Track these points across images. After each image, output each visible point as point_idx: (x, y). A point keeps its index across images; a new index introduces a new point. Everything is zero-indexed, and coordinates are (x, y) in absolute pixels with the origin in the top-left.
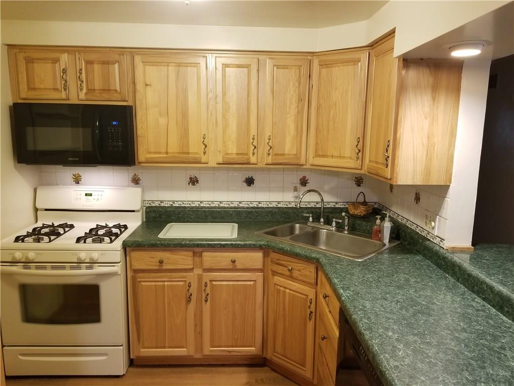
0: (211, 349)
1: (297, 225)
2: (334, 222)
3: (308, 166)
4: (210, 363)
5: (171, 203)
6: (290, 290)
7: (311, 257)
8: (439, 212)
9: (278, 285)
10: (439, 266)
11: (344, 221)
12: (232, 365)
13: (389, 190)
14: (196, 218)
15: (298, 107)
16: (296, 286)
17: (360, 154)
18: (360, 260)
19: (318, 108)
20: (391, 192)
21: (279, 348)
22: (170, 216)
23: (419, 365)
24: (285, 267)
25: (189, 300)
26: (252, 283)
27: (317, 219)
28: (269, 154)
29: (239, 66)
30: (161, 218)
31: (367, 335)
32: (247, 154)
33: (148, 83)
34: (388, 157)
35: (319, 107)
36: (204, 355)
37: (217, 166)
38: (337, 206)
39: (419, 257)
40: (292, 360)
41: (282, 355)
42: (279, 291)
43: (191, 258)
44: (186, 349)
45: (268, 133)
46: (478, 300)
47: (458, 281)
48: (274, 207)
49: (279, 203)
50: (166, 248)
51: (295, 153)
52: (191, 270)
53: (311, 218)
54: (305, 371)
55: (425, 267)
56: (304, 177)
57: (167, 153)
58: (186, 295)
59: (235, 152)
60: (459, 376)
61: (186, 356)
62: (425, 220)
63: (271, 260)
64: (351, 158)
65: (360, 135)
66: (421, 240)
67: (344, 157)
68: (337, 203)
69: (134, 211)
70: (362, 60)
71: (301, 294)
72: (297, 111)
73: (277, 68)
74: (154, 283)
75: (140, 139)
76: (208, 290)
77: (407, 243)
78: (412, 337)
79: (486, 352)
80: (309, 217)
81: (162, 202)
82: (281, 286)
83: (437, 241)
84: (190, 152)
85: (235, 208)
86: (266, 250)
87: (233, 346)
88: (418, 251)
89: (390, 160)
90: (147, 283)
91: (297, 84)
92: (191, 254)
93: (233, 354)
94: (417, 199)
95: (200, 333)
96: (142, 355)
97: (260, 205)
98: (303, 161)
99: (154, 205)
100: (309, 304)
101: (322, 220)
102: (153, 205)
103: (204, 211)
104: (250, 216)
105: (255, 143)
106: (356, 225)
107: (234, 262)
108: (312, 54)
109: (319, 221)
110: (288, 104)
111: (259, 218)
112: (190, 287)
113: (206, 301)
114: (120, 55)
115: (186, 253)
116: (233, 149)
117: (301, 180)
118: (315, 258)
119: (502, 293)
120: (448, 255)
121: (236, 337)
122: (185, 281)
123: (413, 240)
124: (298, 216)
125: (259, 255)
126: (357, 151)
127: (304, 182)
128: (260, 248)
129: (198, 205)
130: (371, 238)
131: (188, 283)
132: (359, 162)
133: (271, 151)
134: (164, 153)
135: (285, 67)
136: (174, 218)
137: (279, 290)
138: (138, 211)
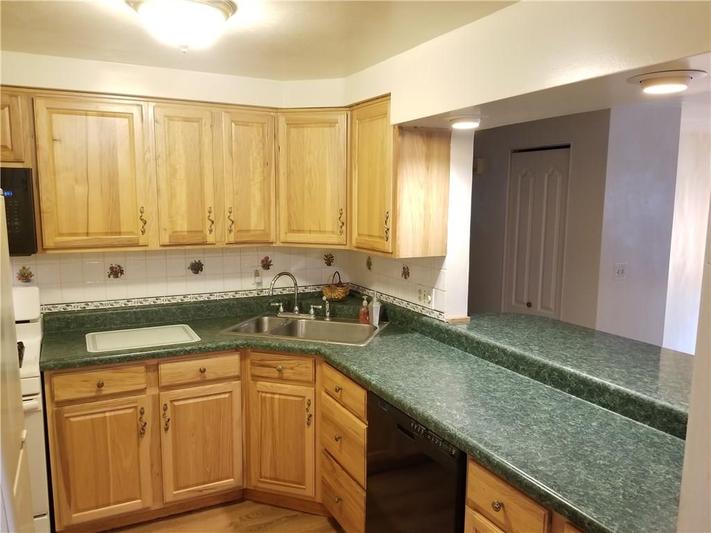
0: (175, 492)
1: (266, 319)
2: (312, 310)
3: (279, 244)
4: (173, 513)
5: (83, 305)
6: (280, 394)
7: (307, 349)
8: (435, 284)
9: (262, 392)
10: (442, 340)
11: (324, 307)
12: (201, 509)
13: (367, 268)
14: (123, 323)
15: (263, 172)
16: (288, 388)
17: (344, 228)
18: (362, 345)
19: (288, 176)
20: (370, 269)
21: (267, 472)
22: (83, 324)
23: (479, 423)
24: (274, 368)
25: (141, 433)
26: (227, 395)
27: (288, 308)
28: (230, 231)
29: (187, 120)
30: (69, 328)
31: (420, 409)
32: (202, 231)
33: (56, 137)
34: (388, 229)
35: (289, 174)
36: (167, 503)
37: (161, 248)
38: (307, 291)
39: (417, 335)
40: (285, 481)
41: (271, 479)
42: (264, 399)
43: (143, 375)
44: (139, 501)
45: (228, 204)
46: (491, 364)
47: (466, 351)
48: (230, 299)
49: (236, 292)
50: (108, 365)
51: (263, 228)
52: (142, 391)
53: (281, 308)
54: (305, 489)
55: (428, 343)
56: (267, 258)
57: (87, 234)
58: (138, 425)
59: (186, 230)
60: (514, 425)
61: (140, 510)
62: (418, 295)
63: (251, 363)
64: (333, 232)
65: (342, 206)
66: (416, 317)
67: (324, 232)
68: (306, 287)
69: (27, 322)
70: (339, 121)
71: (296, 396)
72: (262, 178)
73: (236, 124)
74: (88, 417)
75: (45, 216)
76: (169, 414)
77: (397, 322)
78: (458, 403)
79: (522, 403)
80: (279, 306)
81: (68, 305)
82: (266, 393)
83: (435, 315)
84: (122, 231)
85: (177, 304)
86: (242, 350)
87: (204, 483)
88: (413, 329)
89: (390, 233)
90: (77, 418)
91: (261, 145)
92: (142, 368)
93: (204, 493)
94: (406, 273)
95: (158, 474)
96: (74, 522)
97: (212, 298)
98: (272, 238)
99: (57, 311)
100: (307, 406)
101: (296, 308)
102: (54, 310)
103: (134, 312)
104: (200, 313)
105: (212, 218)
106: (336, 310)
107: (203, 371)
108: (275, 110)
109: (292, 311)
110: (251, 169)
111: (212, 314)
112: (142, 413)
113: (166, 429)
114: (11, 96)
115: (135, 369)
116: (183, 226)
117: (263, 261)
118: (312, 351)
119: (516, 353)
120: (450, 327)
121: (208, 469)
122: (136, 407)
123: (405, 318)
124: (262, 307)
125: (235, 358)
126: (341, 224)
127: (266, 265)
128: (236, 349)
129: (124, 305)
130: (358, 322)
131: (139, 409)
132: (344, 236)
133: (233, 227)
134: (84, 233)
135: (246, 124)
136: (89, 326)
137: (265, 397)
138: (35, 321)
